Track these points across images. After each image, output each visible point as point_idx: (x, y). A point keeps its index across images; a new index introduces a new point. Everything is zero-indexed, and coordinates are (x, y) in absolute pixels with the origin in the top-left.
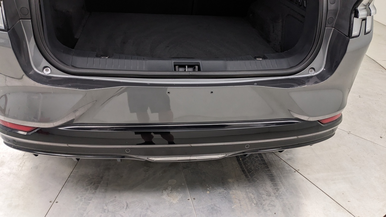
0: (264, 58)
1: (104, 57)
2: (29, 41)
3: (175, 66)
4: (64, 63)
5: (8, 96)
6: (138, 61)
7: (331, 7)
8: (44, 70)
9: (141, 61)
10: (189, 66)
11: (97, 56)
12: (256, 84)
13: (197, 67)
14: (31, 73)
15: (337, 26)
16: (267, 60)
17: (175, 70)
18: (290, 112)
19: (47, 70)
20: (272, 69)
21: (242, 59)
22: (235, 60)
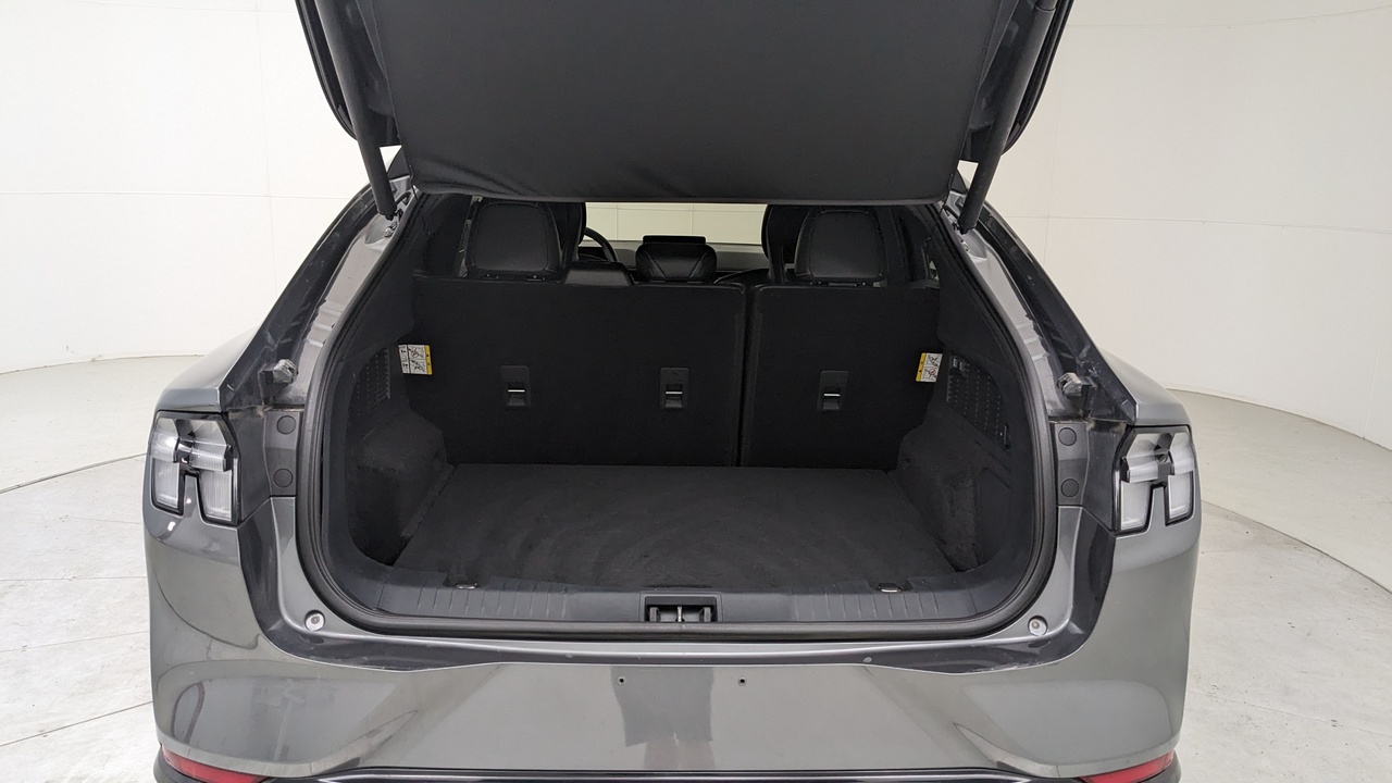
0: (906, 588)
1: (465, 587)
2: (284, 546)
3: (648, 607)
4: (359, 602)
5: (206, 685)
6: (550, 595)
7: (1066, 453)
8: (309, 620)
9: (556, 596)
10: (688, 609)
11: (448, 584)
12: (869, 659)
13: (707, 611)
14: (273, 628)
15: (1090, 503)
16: (909, 595)
17: (647, 619)
18: (959, 727)
19: (315, 621)
20: (907, 618)
21: (837, 591)
22: (816, 592)
